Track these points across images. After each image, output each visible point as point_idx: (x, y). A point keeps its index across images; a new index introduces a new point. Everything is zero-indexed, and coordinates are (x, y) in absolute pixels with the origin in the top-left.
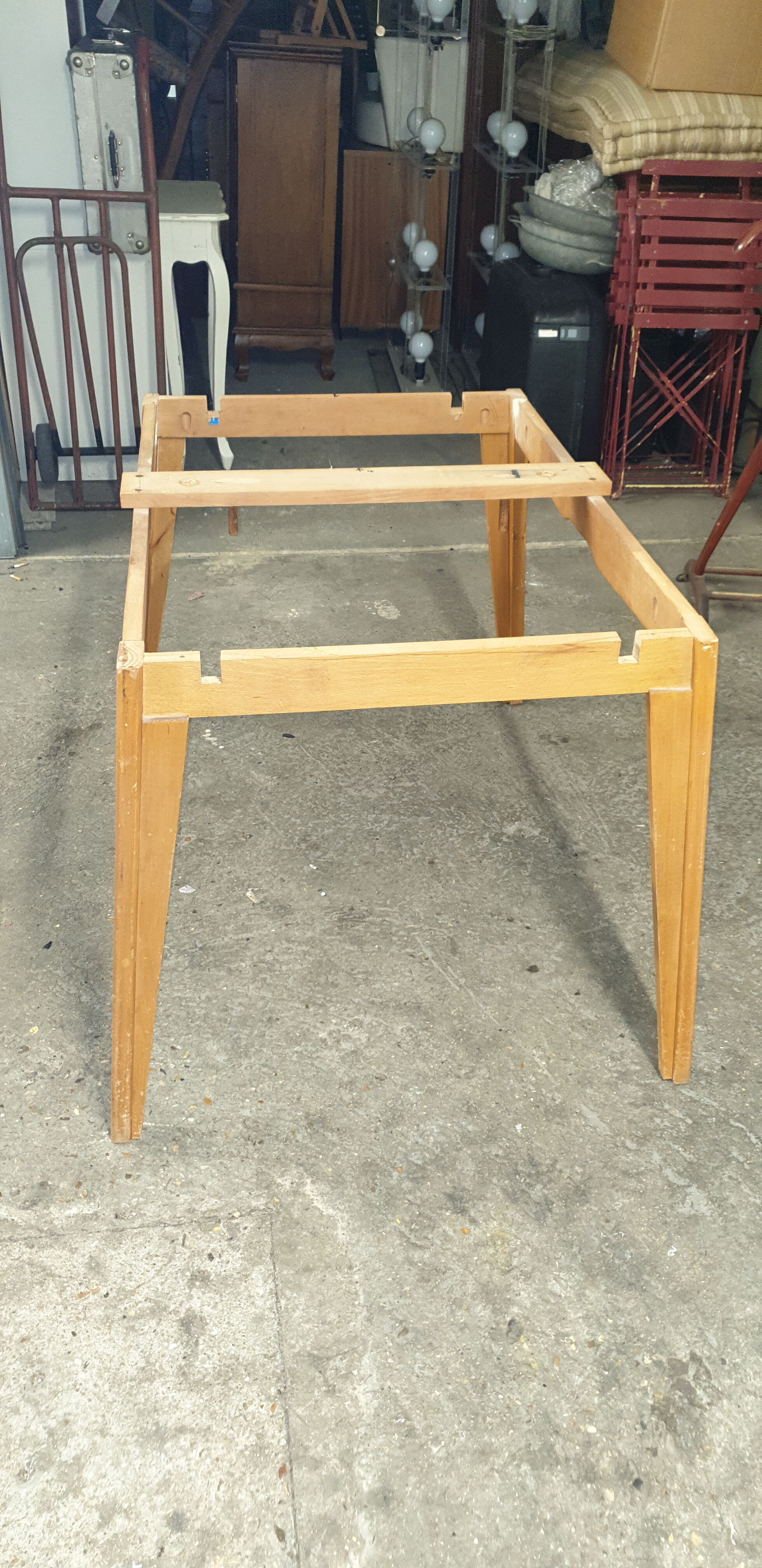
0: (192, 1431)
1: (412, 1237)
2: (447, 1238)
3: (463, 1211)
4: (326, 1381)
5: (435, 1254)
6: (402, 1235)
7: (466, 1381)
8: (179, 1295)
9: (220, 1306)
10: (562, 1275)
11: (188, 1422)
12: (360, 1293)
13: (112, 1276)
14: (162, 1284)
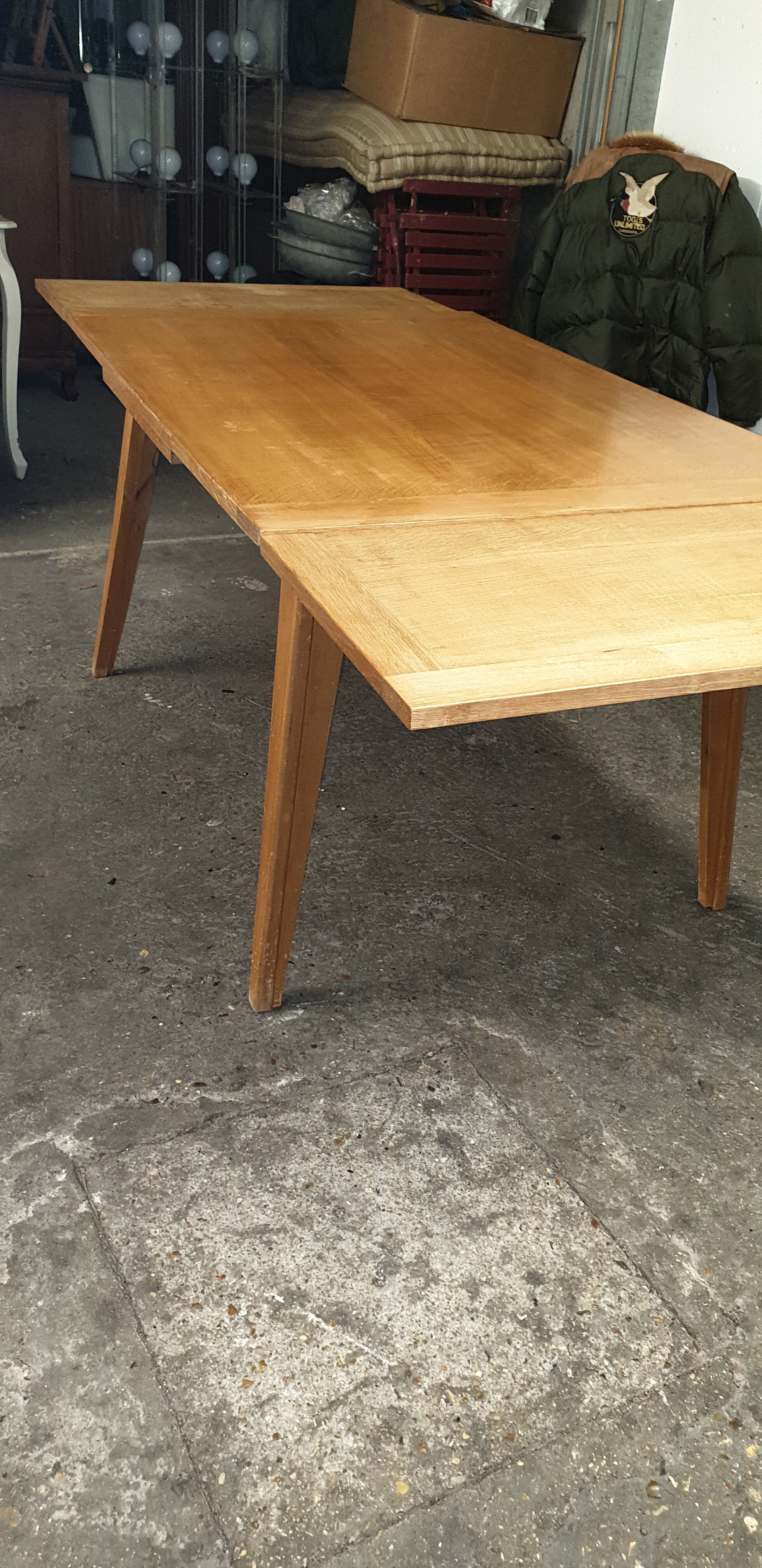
0: (502, 1214)
1: (584, 1041)
2: (613, 1037)
3: (612, 1015)
4: (586, 1155)
5: (611, 1049)
6: (575, 1042)
7: (692, 1130)
8: (423, 1122)
9: (463, 1122)
10: (716, 1043)
11: (494, 1209)
12: (570, 1088)
13: (355, 1122)
14: (403, 1117)
